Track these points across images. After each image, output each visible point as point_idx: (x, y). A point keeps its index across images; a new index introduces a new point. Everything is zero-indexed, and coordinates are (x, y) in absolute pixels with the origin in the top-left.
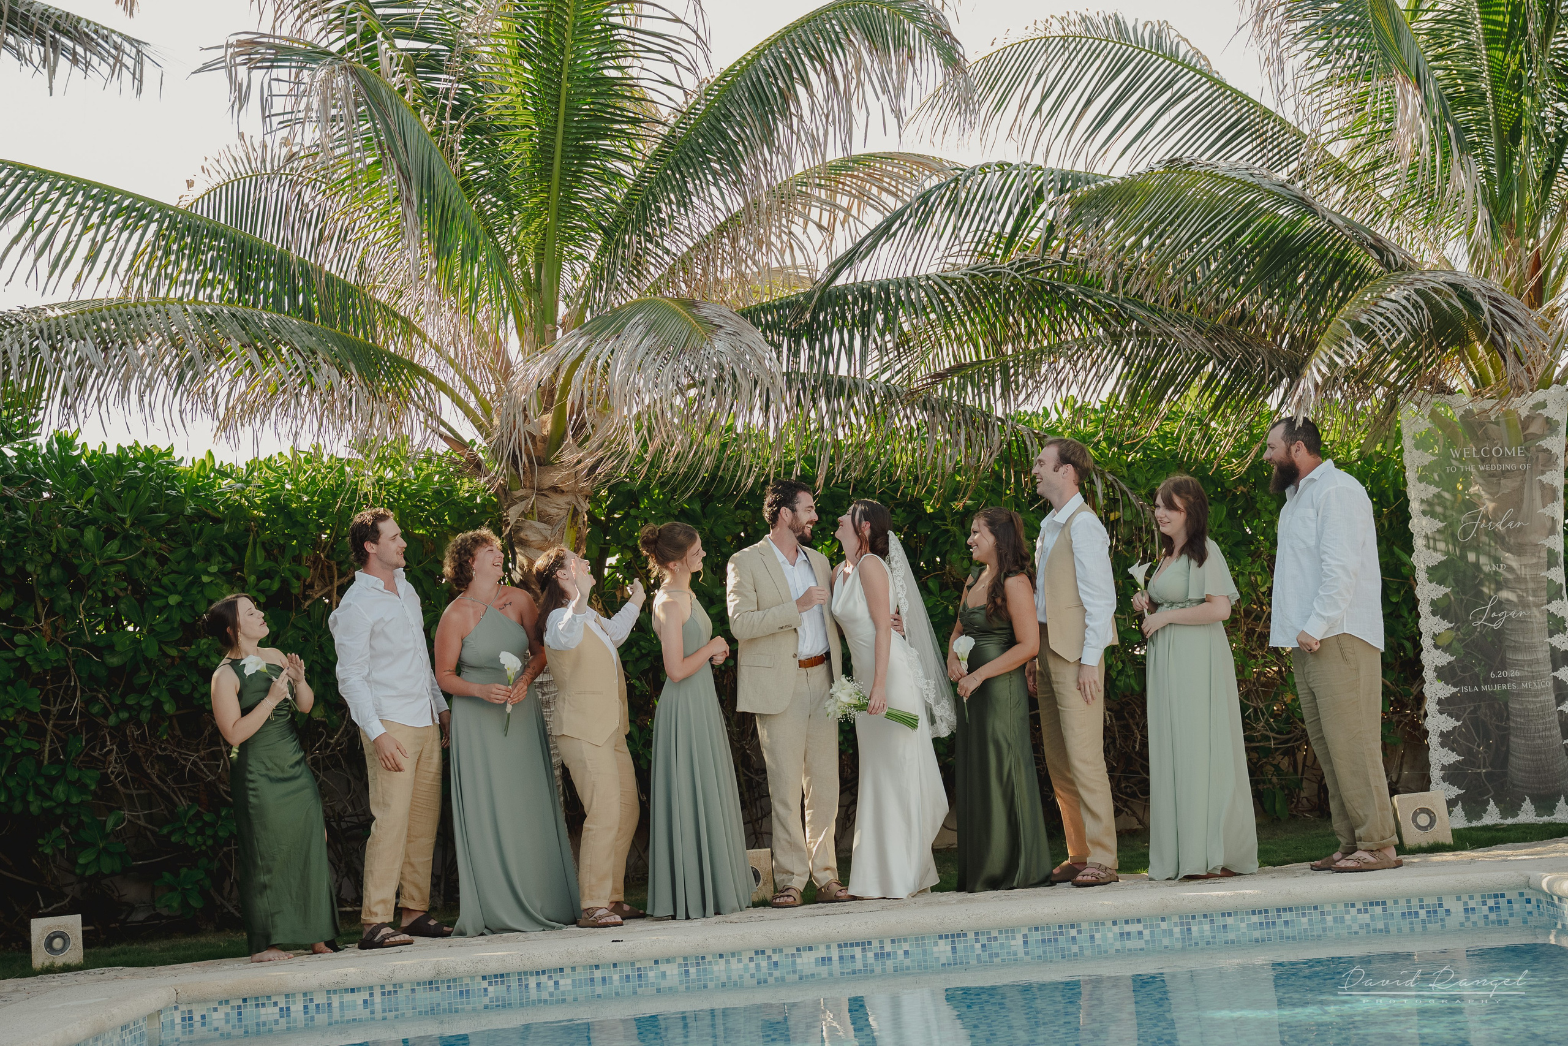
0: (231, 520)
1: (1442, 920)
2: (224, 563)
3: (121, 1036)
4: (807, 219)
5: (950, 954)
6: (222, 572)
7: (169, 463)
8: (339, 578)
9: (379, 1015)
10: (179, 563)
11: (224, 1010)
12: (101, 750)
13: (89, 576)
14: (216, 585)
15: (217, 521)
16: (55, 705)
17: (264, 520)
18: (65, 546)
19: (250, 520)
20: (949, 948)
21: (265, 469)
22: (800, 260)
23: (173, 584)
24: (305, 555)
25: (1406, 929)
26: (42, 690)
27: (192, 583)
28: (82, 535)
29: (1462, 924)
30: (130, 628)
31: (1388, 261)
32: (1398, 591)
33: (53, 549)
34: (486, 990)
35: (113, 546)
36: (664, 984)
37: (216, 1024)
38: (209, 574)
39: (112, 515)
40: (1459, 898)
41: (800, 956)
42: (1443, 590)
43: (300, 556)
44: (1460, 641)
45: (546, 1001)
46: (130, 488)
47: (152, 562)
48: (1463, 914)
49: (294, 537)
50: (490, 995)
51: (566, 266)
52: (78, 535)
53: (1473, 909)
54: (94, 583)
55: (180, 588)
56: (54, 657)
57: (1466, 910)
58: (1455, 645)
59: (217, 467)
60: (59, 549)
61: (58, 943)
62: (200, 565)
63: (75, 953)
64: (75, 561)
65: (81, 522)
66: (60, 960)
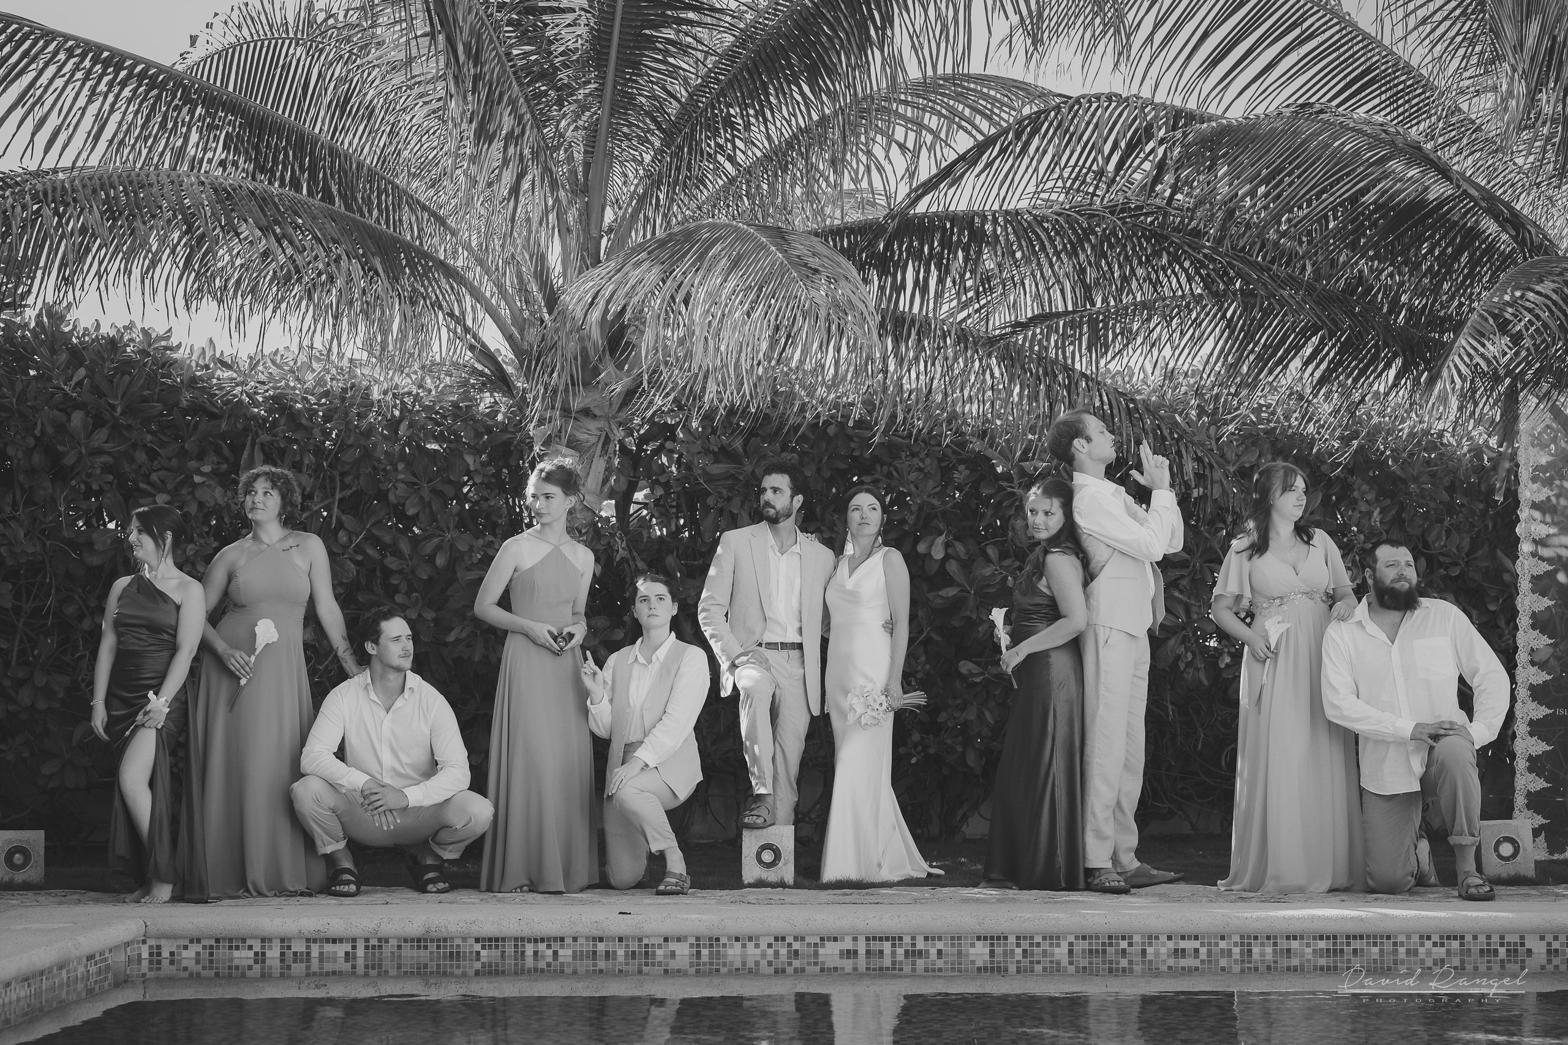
0: (230, 416)
1: (1523, 961)
2: (218, 463)
3: (86, 966)
4: (890, 139)
5: (987, 958)
6: (215, 473)
7: (166, 348)
8: (341, 490)
9: (360, 970)
10: (170, 459)
11: (194, 948)
12: (72, 655)
13: (72, 467)
14: (209, 486)
15: (213, 416)
16: (27, 601)
17: (265, 420)
18: (50, 430)
19: (250, 419)
20: (987, 950)
21: (269, 364)
22: (877, 183)
23: (162, 481)
24: (306, 461)
25: (1483, 968)
26: (14, 584)
27: (182, 483)
28: (69, 420)
29: (1543, 967)
30: (112, 526)
31: (1524, 239)
32: (1497, 599)
33: (37, 432)
34: (478, 953)
35: (102, 435)
36: (673, 965)
37: (185, 963)
38: (202, 474)
39: (102, 401)
40: (1542, 938)
41: (823, 946)
42: (1546, 602)
43: (301, 462)
44: (1558, 658)
45: (542, 970)
46: (124, 373)
47: (141, 457)
48: (1544, 956)
49: (296, 441)
50: (483, 960)
51: (617, 168)
52: (64, 418)
53: (1556, 951)
54: (78, 473)
55: (170, 486)
56: (30, 550)
57: (1549, 952)
58: (1553, 662)
59: (218, 356)
60: (43, 432)
61: (18, 858)
62: (192, 464)
63: (34, 872)
64: (60, 448)
65: (68, 406)
66: (20, 877)
